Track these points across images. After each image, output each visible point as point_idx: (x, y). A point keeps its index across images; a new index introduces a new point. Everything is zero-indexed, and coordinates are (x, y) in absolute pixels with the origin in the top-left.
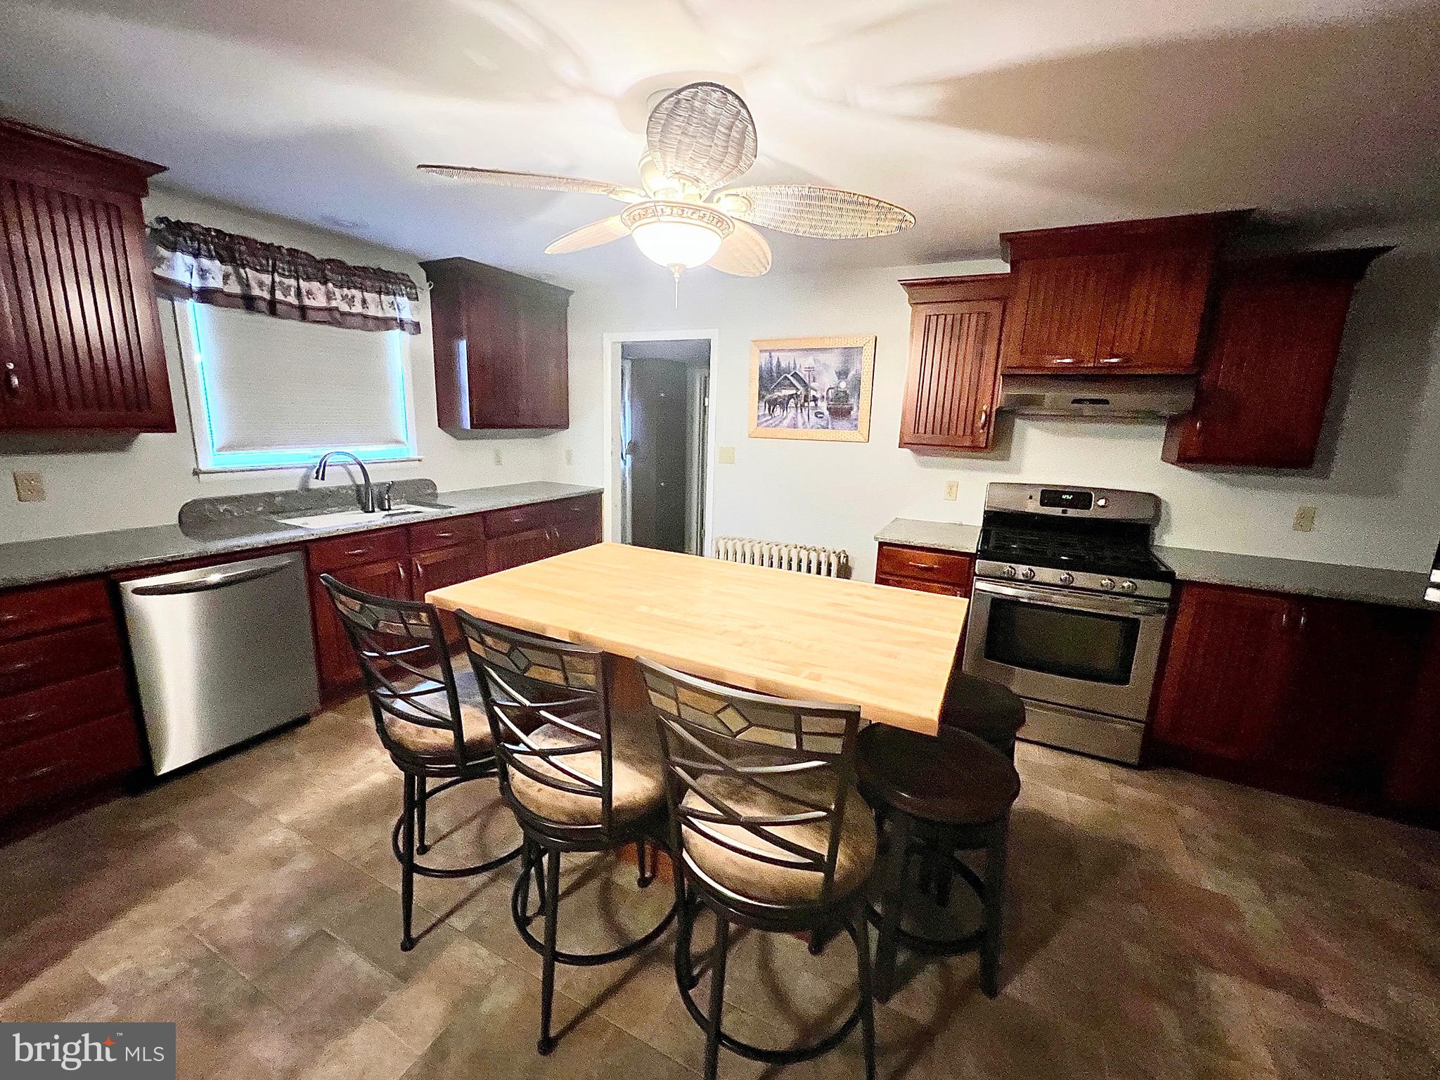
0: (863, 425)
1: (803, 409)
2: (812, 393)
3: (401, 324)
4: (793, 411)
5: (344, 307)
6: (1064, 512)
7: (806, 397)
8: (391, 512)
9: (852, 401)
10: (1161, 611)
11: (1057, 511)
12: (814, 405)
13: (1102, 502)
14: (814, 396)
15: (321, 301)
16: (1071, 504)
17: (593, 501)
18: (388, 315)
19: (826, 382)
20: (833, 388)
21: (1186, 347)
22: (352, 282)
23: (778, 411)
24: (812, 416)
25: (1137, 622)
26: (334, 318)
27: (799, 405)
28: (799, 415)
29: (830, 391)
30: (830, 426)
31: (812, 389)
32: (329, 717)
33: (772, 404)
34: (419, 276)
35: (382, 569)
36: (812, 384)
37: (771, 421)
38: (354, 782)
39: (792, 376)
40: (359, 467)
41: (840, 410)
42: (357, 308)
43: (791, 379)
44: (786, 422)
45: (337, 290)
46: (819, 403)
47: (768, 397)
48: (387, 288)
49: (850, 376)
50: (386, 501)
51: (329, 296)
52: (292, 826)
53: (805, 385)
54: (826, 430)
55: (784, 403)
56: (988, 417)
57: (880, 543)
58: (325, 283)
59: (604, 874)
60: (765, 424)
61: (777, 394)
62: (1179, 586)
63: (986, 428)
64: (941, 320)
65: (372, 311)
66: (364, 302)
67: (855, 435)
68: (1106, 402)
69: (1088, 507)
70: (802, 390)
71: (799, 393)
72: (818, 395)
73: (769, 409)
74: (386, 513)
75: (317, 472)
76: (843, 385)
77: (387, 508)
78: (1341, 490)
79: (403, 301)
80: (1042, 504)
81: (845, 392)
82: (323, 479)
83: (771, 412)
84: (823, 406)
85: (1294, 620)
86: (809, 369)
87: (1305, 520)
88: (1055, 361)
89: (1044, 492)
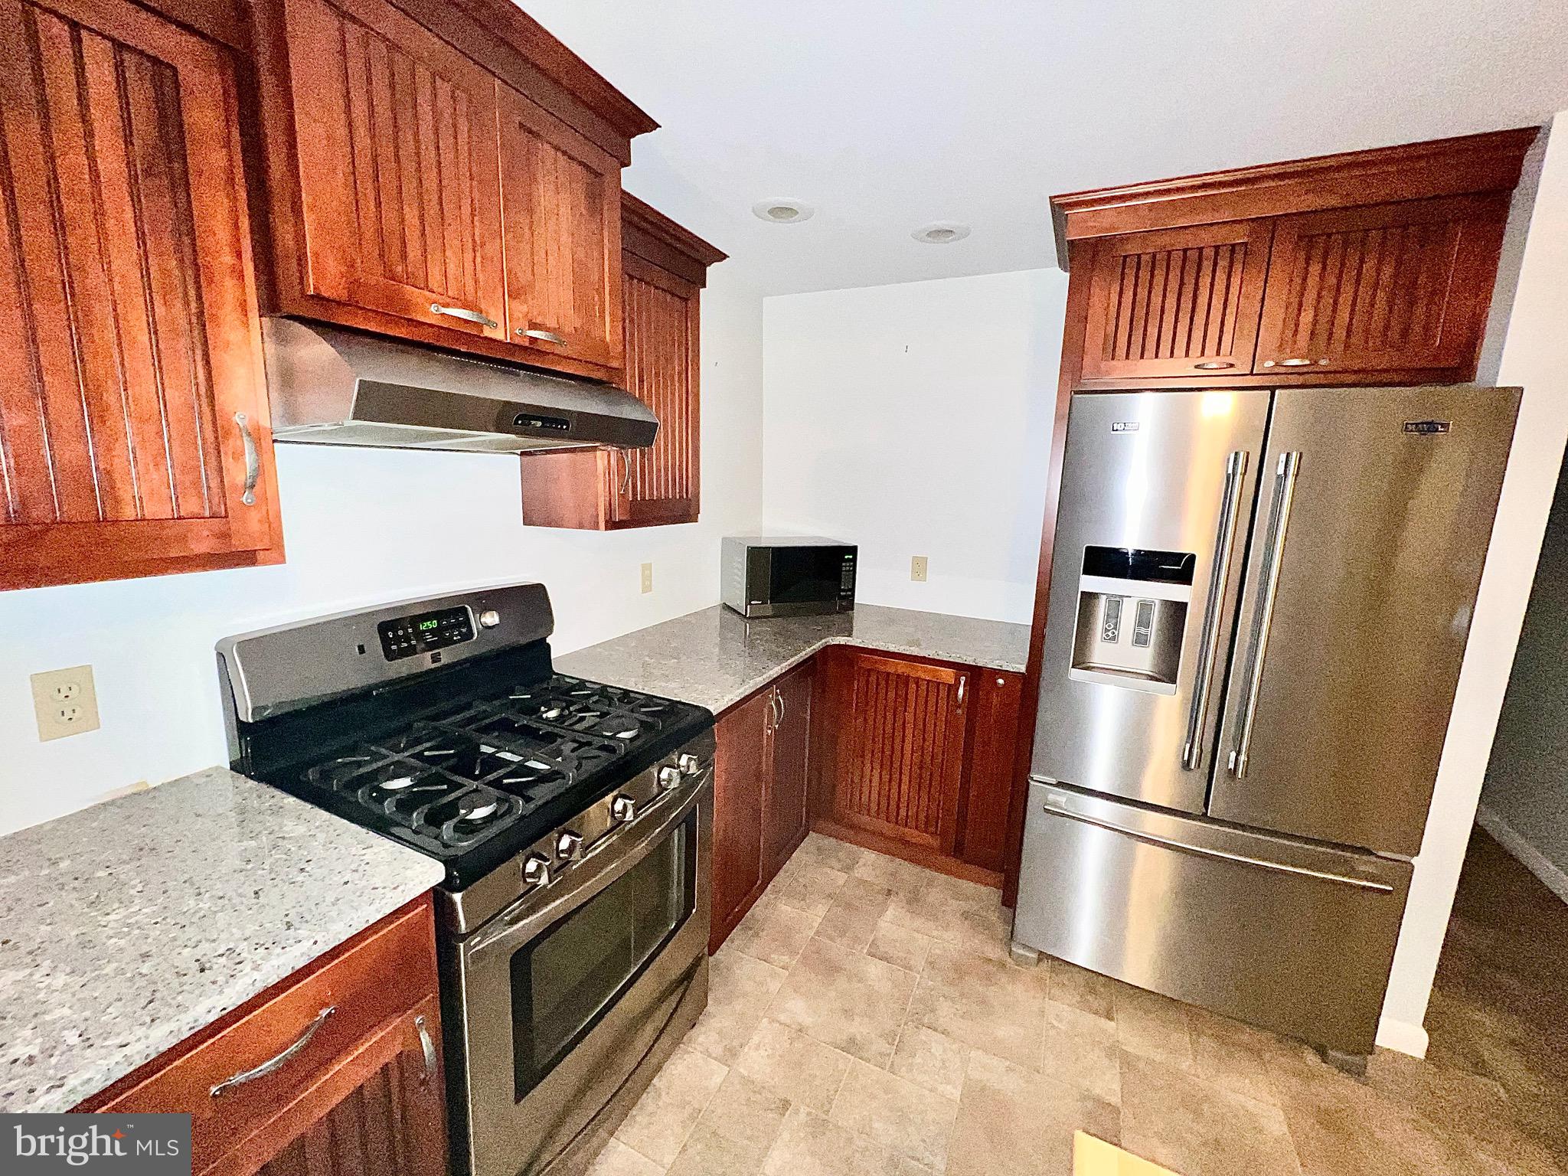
16: (442, 640)
21: (612, 334)
80: (390, 655)
88: (433, 309)
89: (384, 628)
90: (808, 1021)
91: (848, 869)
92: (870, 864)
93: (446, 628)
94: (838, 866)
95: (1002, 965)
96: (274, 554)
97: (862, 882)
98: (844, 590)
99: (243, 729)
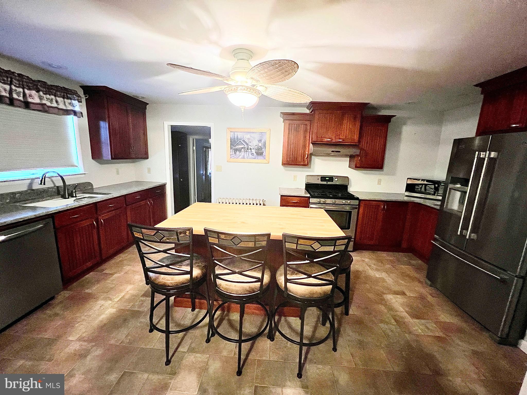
0: (267, 157)
1: (247, 152)
2: (250, 147)
3: (75, 113)
4: (243, 153)
5: (49, 104)
6: (327, 183)
7: (248, 148)
8: (77, 198)
9: (263, 150)
10: (356, 208)
11: (325, 183)
12: (250, 151)
13: (336, 180)
14: (250, 148)
15: (37, 100)
16: (328, 181)
17: (161, 188)
18: (68, 108)
19: (254, 144)
20: (257, 145)
21: (356, 137)
22: (51, 92)
23: (238, 153)
24: (250, 155)
25: (351, 212)
26: (44, 109)
27: (245, 151)
28: (245, 154)
29: (256, 146)
30: (256, 158)
31: (249, 145)
32: (66, 294)
33: (236, 150)
34: (81, 92)
35: (86, 223)
36: (249, 144)
37: (235, 156)
38: (99, 315)
39: (242, 141)
40: (60, 178)
41: (260, 153)
42: (55, 105)
43: (242, 142)
44: (241, 157)
45: (44, 96)
46: (252, 150)
47: (234, 148)
48: (67, 96)
49: (262, 142)
50: (74, 193)
51: (41, 98)
52: (80, 339)
53: (247, 144)
54: (255, 159)
55: (240, 150)
56: (308, 155)
57: (281, 195)
58: (38, 91)
59: (227, 318)
60: (233, 157)
61: (237, 147)
62: (360, 201)
63: (307, 159)
64: (293, 126)
65: (61, 106)
66: (57, 102)
67: (265, 161)
68: (339, 152)
69: (333, 181)
70: (246, 146)
71: (245, 147)
72: (252, 148)
73: (234, 152)
74: (75, 198)
75: (41, 181)
76: (260, 145)
77: (75, 196)
78: (387, 174)
79: (75, 102)
80: (321, 181)
81: (261, 147)
82: (44, 184)
83: (235, 153)
84: (254, 151)
85: (384, 207)
86: (249, 139)
87: (379, 182)
88: (326, 140)
89: (321, 177)
93: (330, 179)
99: (306, 184)
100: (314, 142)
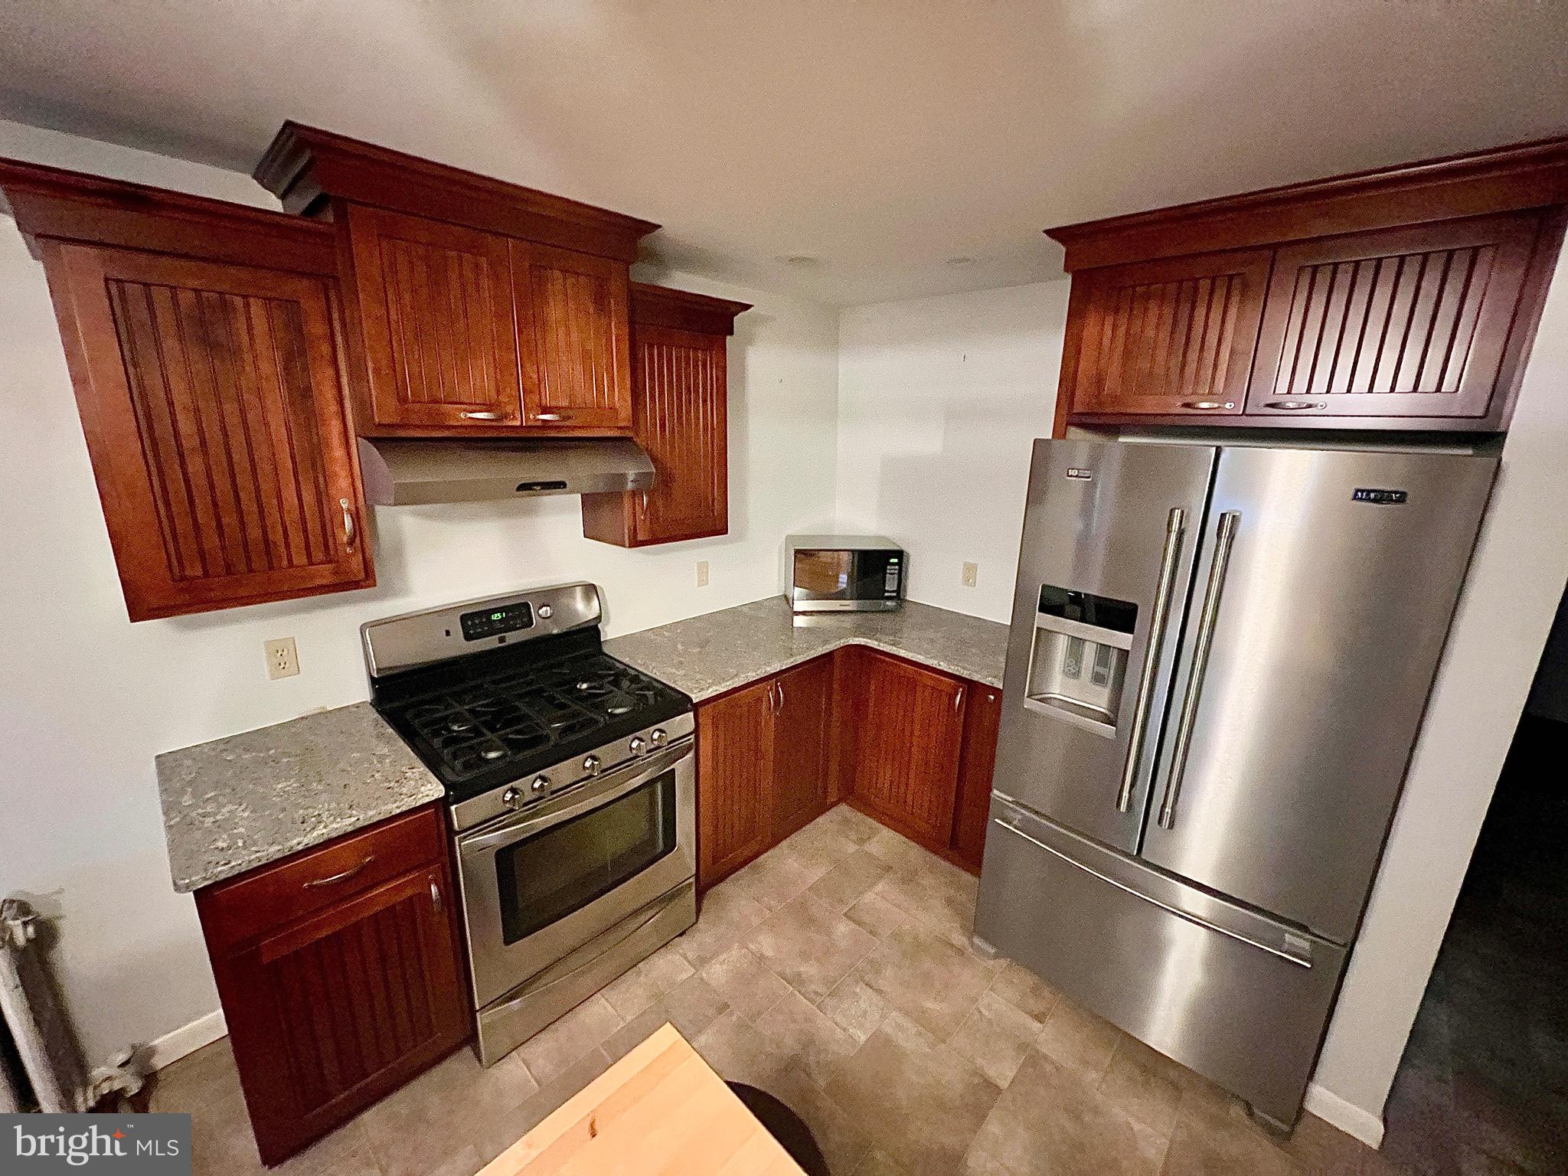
6: (500, 640)
11: (490, 643)
13: (544, 611)
16: (507, 626)
21: (621, 400)
56: (356, 521)
62: (698, 712)
63: (357, 543)
64: (161, 298)
68: (561, 485)
69: (529, 623)
80: (468, 637)
88: (462, 415)
89: (464, 618)
90: (769, 953)
91: (861, 841)
92: (886, 841)
93: (513, 618)
94: (854, 837)
95: (961, 952)
96: (370, 582)
97: (869, 855)
98: (888, 591)
99: (374, 681)
100: (384, 433)
